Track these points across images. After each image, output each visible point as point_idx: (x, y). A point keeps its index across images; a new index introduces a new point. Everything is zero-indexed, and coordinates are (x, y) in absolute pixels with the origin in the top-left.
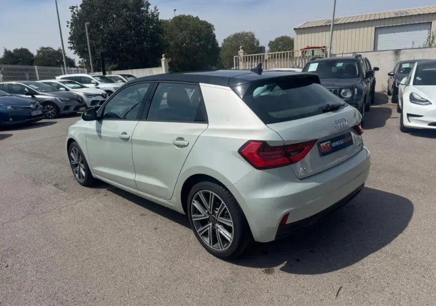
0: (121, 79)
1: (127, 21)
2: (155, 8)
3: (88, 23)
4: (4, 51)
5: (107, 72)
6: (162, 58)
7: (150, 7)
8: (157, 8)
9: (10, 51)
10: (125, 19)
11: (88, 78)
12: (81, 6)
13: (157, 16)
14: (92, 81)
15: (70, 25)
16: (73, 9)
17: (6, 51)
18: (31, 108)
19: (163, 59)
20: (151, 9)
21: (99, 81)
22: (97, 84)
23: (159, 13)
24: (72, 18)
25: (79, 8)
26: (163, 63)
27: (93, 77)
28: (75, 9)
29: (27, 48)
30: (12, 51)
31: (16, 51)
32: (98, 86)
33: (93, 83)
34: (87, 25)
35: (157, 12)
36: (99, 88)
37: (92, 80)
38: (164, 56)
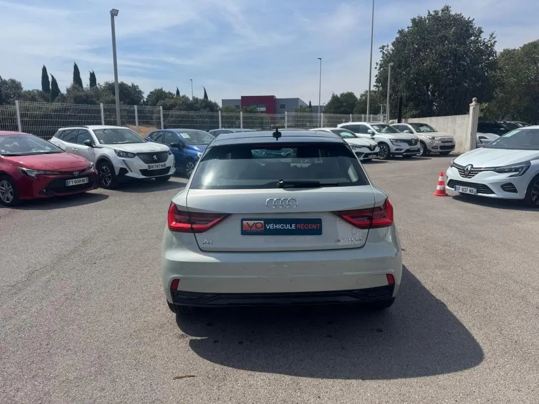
0: (409, 129)
1: (442, 57)
2: (491, 36)
3: (392, 64)
4: (332, 96)
5: (403, 120)
6: (472, 102)
7: (482, 35)
8: (494, 36)
9: (337, 96)
10: (440, 54)
11: (366, 127)
12: (392, 44)
13: (492, 45)
14: (369, 131)
15: (378, 66)
16: (383, 49)
17: (333, 95)
18: (281, 155)
19: (474, 103)
20: (485, 37)
21: (377, 130)
22: (373, 134)
23: (495, 42)
24: (381, 59)
25: (391, 47)
26: (471, 109)
27: (372, 126)
28: (386, 48)
29: (353, 92)
30: (339, 96)
31: (342, 95)
32: (374, 137)
33: (370, 133)
34: (391, 66)
35: (493, 41)
36: (373, 139)
37: (369, 129)
38: (475, 100)
